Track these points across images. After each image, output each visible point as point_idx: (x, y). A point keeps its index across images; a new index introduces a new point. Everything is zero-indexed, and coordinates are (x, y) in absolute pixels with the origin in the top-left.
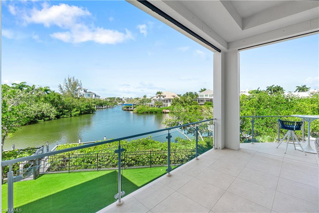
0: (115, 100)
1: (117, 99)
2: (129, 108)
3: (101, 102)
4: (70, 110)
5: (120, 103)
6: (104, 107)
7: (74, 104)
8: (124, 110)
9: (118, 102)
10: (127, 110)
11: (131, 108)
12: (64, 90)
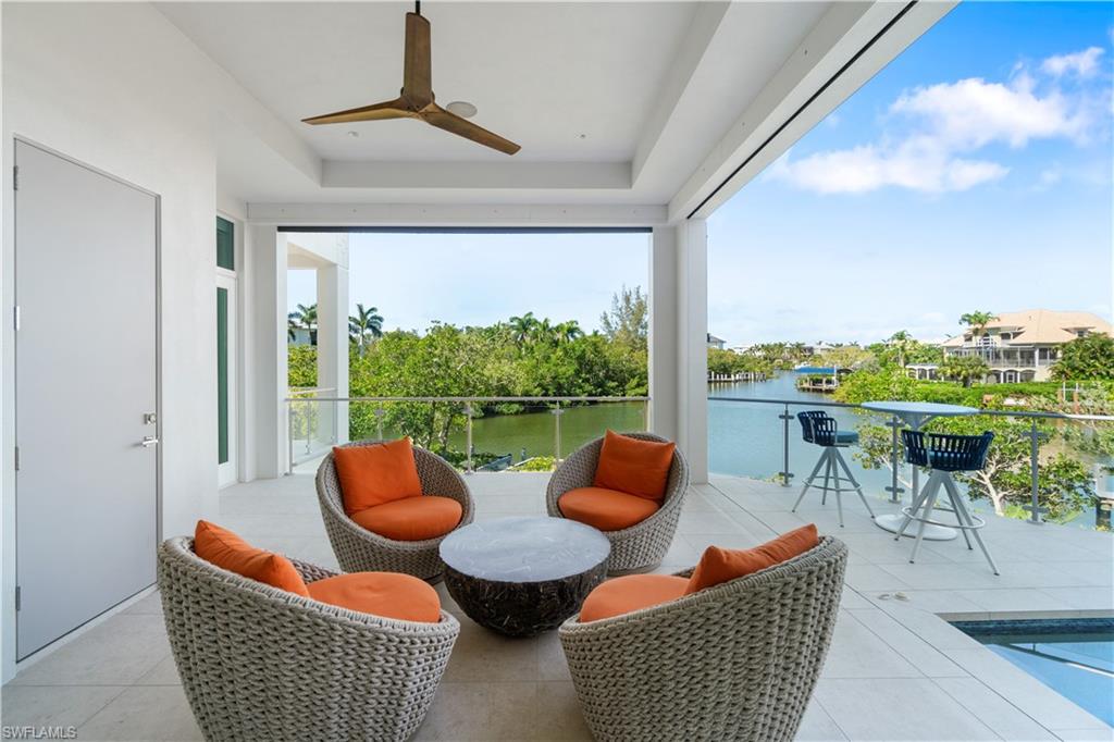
0: (786, 354)
1: (791, 351)
2: (821, 381)
3: (722, 361)
4: (622, 383)
5: (802, 365)
6: (733, 378)
7: (633, 366)
8: (804, 389)
9: (795, 361)
10: (814, 390)
11: (829, 382)
12: (613, 326)
